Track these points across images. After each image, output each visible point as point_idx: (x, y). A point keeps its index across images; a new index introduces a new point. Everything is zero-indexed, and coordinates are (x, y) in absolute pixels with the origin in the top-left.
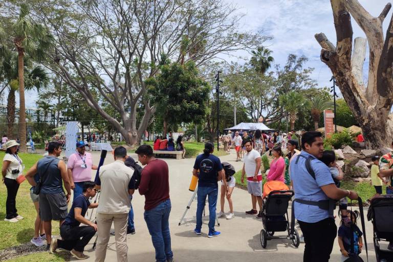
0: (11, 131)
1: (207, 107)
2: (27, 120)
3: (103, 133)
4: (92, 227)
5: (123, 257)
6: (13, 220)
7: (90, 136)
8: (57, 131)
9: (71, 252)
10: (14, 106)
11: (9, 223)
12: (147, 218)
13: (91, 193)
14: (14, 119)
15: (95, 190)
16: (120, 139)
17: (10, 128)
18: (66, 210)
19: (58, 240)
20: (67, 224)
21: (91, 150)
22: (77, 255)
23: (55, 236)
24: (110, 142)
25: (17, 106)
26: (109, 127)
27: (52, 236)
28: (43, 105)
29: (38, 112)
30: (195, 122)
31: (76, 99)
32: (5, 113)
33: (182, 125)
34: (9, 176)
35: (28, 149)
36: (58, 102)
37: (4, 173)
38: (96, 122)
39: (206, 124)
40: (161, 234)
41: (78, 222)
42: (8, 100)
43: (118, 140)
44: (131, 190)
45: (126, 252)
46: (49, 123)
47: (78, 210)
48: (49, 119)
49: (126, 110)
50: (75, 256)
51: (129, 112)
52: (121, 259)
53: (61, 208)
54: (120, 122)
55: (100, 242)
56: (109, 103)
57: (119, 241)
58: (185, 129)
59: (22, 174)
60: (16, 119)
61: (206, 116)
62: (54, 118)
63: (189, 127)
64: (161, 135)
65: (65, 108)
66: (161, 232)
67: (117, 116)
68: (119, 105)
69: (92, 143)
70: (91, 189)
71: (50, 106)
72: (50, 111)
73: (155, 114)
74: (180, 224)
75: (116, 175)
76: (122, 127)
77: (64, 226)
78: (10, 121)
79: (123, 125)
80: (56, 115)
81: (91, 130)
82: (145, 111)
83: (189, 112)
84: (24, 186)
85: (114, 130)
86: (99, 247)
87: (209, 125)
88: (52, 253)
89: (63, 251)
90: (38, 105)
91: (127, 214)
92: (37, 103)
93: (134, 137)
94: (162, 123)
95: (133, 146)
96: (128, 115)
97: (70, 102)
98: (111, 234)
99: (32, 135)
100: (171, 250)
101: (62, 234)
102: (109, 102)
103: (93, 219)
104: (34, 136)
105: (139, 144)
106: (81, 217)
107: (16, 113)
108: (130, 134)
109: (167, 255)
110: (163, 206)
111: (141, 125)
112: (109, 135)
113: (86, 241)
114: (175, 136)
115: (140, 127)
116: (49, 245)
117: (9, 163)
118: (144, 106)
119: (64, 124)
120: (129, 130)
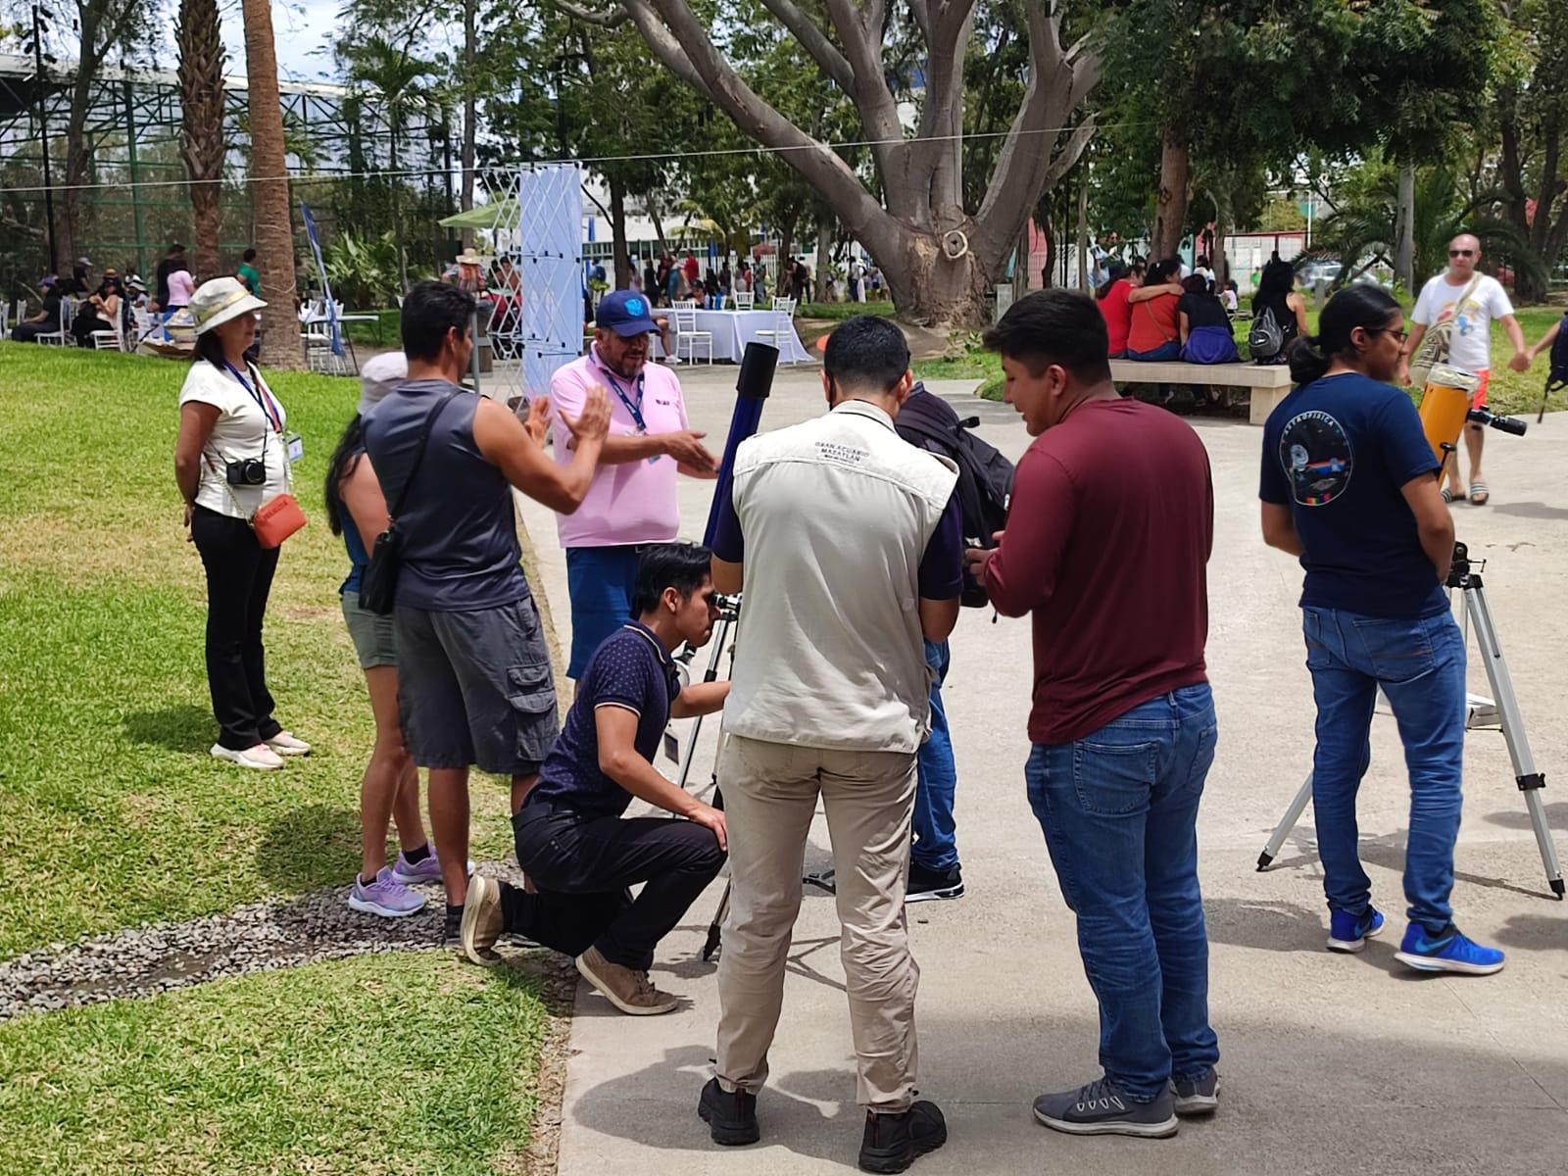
0: (211, 232)
1: (1503, 27)
2: (292, 161)
3: (743, 243)
4: (703, 824)
5: (884, 1022)
6: (257, 757)
7: (666, 265)
8: (468, 230)
9: (580, 962)
10: (216, 77)
11: (236, 771)
12: (1044, 796)
13: (688, 617)
14: (220, 156)
15: (710, 599)
16: (853, 284)
17: (201, 214)
18: (550, 711)
19: (506, 888)
20: (555, 800)
21: (674, 358)
22: (616, 989)
23: (486, 866)
24: (788, 303)
25: (235, 73)
26: (783, 200)
27: (471, 865)
28: (377, 64)
29: (351, 109)
30: (1398, 149)
31: (573, 15)
32: (170, 124)
33: (1301, 178)
34: (215, 497)
35: (308, 344)
36: (461, 42)
37: (190, 482)
38: (701, 164)
39: (1492, 160)
40: (1140, 909)
41: (619, 792)
42: (180, 38)
43: (840, 289)
44: (935, 606)
45: (903, 990)
46: (419, 186)
47: (616, 722)
48: (416, 155)
49: (898, 79)
50: (602, 990)
51: (918, 91)
52: (880, 1032)
53: (522, 702)
54: (853, 165)
55: (747, 918)
56: (781, 34)
57: (864, 920)
58: (1317, 208)
59: (282, 490)
60: (234, 157)
61: (1489, 95)
62: (447, 150)
63: (1353, 190)
64: (1142, 251)
65: (508, 79)
66: (1140, 896)
67: (833, 124)
68: (850, 46)
69: (684, 315)
70: (687, 597)
71: (422, 68)
72: (421, 102)
73: (1102, 95)
74: (1264, 861)
75: (839, 496)
76: (868, 200)
77: (540, 811)
78: (199, 170)
79: (879, 185)
80: (458, 127)
81: (672, 224)
82: (1028, 80)
83: (1352, 73)
84: (300, 565)
85: (817, 220)
86: (742, 948)
87: (1509, 168)
88: (477, 959)
89: (536, 957)
90: (348, 63)
91: (908, 757)
92: (342, 48)
93: (948, 265)
94: (1152, 157)
95: (943, 331)
96: (906, 114)
97: (535, 33)
98: (812, 881)
99: (327, 258)
100: (1205, 1020)
101: (526, 854)
102: (785, 20)
103: (700, 780)
104: (340, 268)
105: (988, 317)
106: (636, 760)
107: (227, 121)
108: (923, 248)
109: (1177, 1046)
110: (1162, 723)
111: (995, 185)
112: (785, 260)
113: (666, 912)
114: (1247, 257)
115: (989, 199)
116: (455, 913)
117: (208, 417)
118: (1022, 42)
119: (504, 178)
120: (918, 220)
